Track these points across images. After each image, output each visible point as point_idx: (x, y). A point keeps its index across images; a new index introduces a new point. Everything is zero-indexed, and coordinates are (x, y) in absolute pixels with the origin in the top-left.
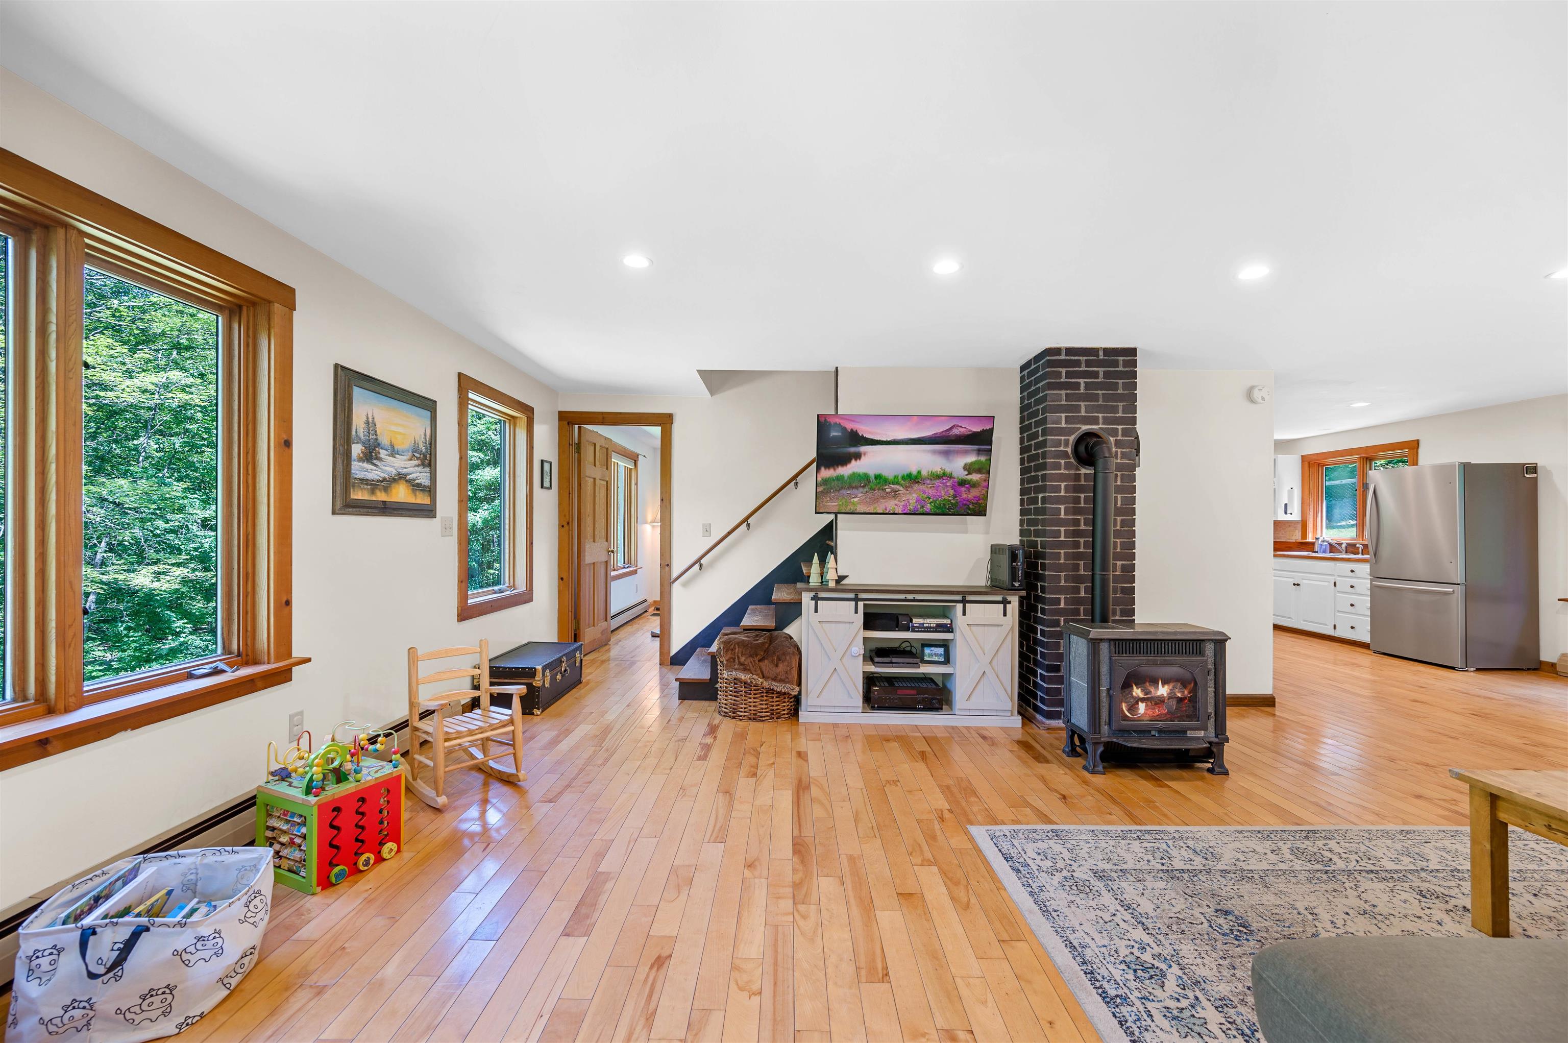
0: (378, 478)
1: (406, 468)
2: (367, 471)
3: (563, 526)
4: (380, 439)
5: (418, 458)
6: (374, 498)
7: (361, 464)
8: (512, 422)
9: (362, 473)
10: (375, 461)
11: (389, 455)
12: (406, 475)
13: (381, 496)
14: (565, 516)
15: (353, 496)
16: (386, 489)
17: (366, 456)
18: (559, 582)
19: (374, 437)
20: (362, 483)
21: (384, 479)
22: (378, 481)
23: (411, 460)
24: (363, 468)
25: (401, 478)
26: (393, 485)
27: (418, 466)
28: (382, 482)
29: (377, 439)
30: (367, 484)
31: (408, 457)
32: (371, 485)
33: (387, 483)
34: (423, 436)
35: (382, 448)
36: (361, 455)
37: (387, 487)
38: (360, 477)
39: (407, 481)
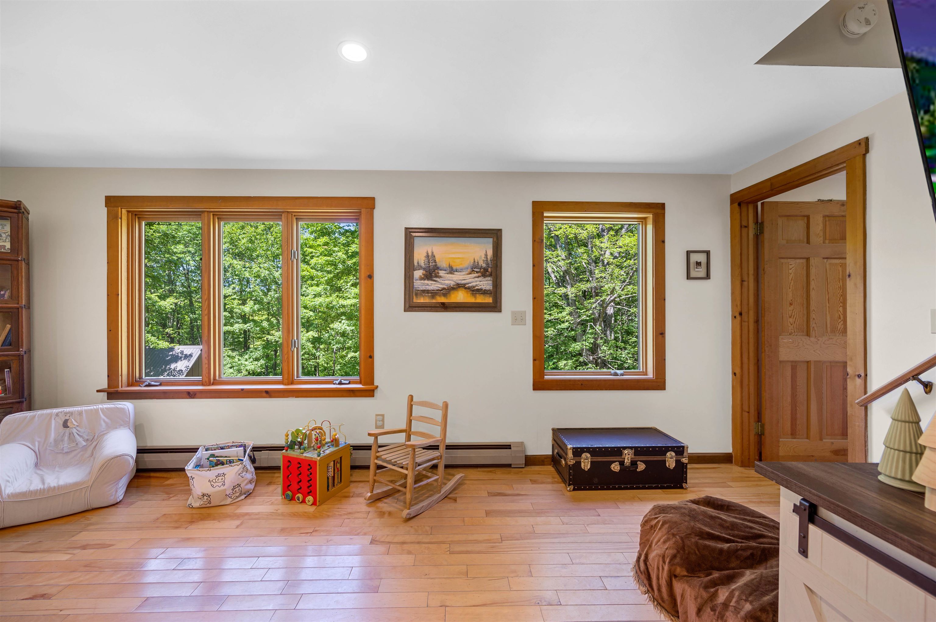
0: (438, 288)
1: (464, 280)
2: (428, 285)
3: (735, 317)
4: (439, 264)
5: (477, 272)
6: (434, 301)
7: (422, 281)
8: (644, 223)
9: (424, 287)
10: (434, 279)
11: (448, 274)
12: (465, 284)
13: (442, 300)
14: (737, 306)
15: (415, 300)
16: (445, 295)
17: (426, 277)
18: (732, 377)
19: (434, 264)
20: (423, 293)
21: (444, 289)
22: (437, 290)
23: (470, 274)
24: (424, 283)
25: (459, 287)
26: (452, 292)
27: (478, 277)
28: (441, 290)
29: (436, 265)
30: (428, 293)
31: (467, 272)
32: (431, 293)
33: (447, 291)
34: (483, 256)
35: (441, 270)
36: (423, 276)
37: (447, 294)
38: (421, 289)
39: (466, 288)
